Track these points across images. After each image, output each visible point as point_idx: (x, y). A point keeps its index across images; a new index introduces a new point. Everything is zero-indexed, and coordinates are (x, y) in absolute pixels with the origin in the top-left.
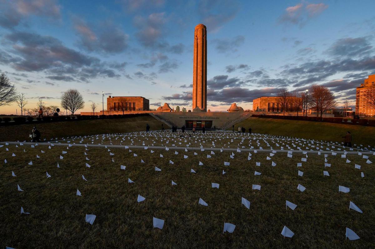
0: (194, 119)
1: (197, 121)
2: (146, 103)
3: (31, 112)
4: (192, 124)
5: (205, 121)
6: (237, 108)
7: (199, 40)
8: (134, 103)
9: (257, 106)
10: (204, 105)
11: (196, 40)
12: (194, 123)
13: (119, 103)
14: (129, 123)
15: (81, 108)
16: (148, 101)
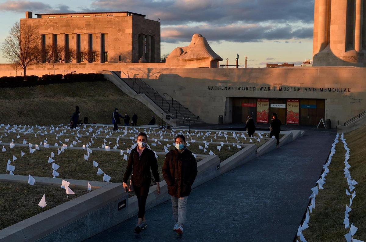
0: (257, 94)
1: (271, 100)
2: (146, 32)
4: (255, 109)
5: (300, 100)
8: (103, 36)
12: (262, 108)
13: (55, 36)
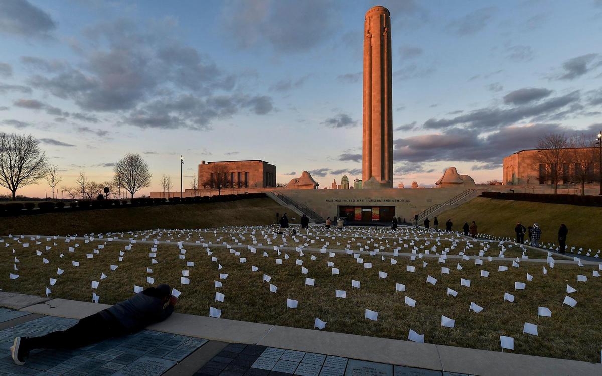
0: (356, 204)
1: (363, 207)
2: (269, 171)
3: (75, 192)
4: (353, 212)
5: (380, 207)
6: (459, 177)
7: (373, 40)
8: (246, 173)
9: (511, 173)
10: (387, 173)
11: (367, 40)
12: (358, 212)
14: (220, 211)
15: (144, 186)
16: (273, 168)
